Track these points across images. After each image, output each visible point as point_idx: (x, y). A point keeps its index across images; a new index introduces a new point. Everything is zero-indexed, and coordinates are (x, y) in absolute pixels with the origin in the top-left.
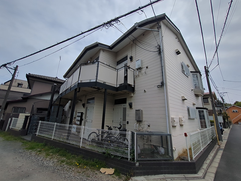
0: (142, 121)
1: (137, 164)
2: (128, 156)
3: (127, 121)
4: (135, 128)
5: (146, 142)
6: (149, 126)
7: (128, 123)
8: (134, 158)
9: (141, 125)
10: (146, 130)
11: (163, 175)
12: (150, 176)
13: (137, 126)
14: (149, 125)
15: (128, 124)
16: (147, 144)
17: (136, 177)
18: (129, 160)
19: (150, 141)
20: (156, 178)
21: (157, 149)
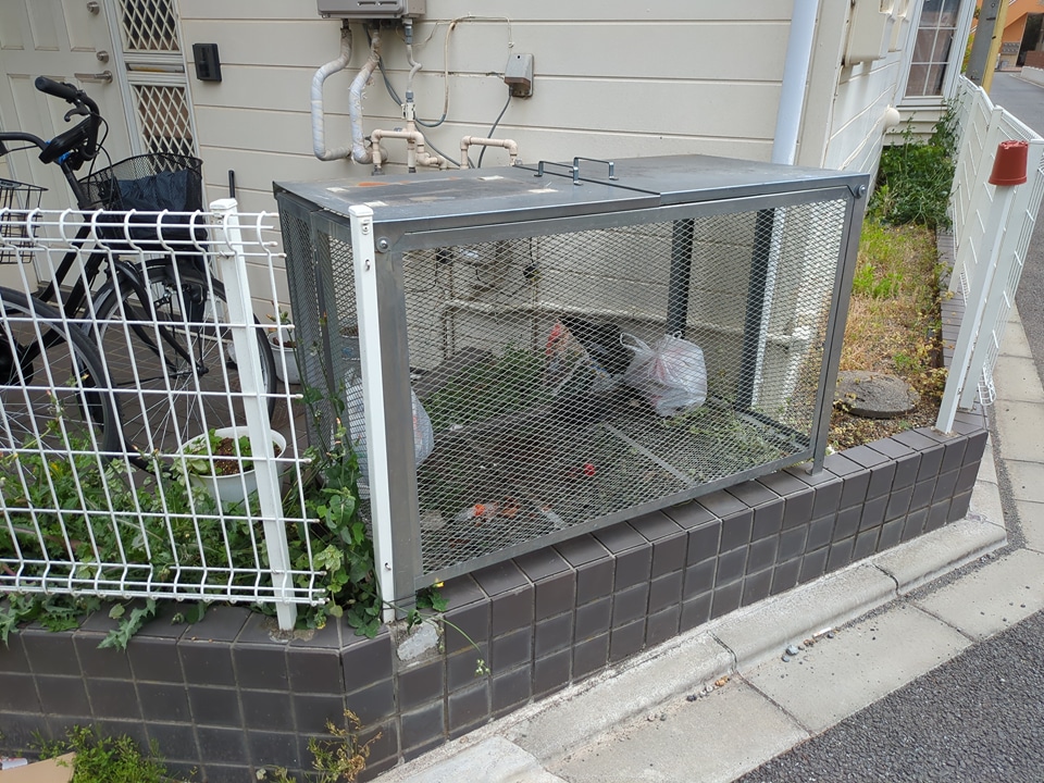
0: (418, 20)
1: (419, 644)
2: (267, 579)
3: (188, 35)
4: (320, 135)
5: (478, 292)
6: (519, 89)
7: (208, 64)
8: (373, 583)
9: (402, 83)
10: (474, 152)
11: (701, 634)
12: (572, 690)
13: (356, 109)
14: (519, 72)
15: (218, 79)
16: (487, 307)
17: (402, 766)
18: (286, 620)
19: (530, 272)
20: (643, 701)
21: (618, 360)
